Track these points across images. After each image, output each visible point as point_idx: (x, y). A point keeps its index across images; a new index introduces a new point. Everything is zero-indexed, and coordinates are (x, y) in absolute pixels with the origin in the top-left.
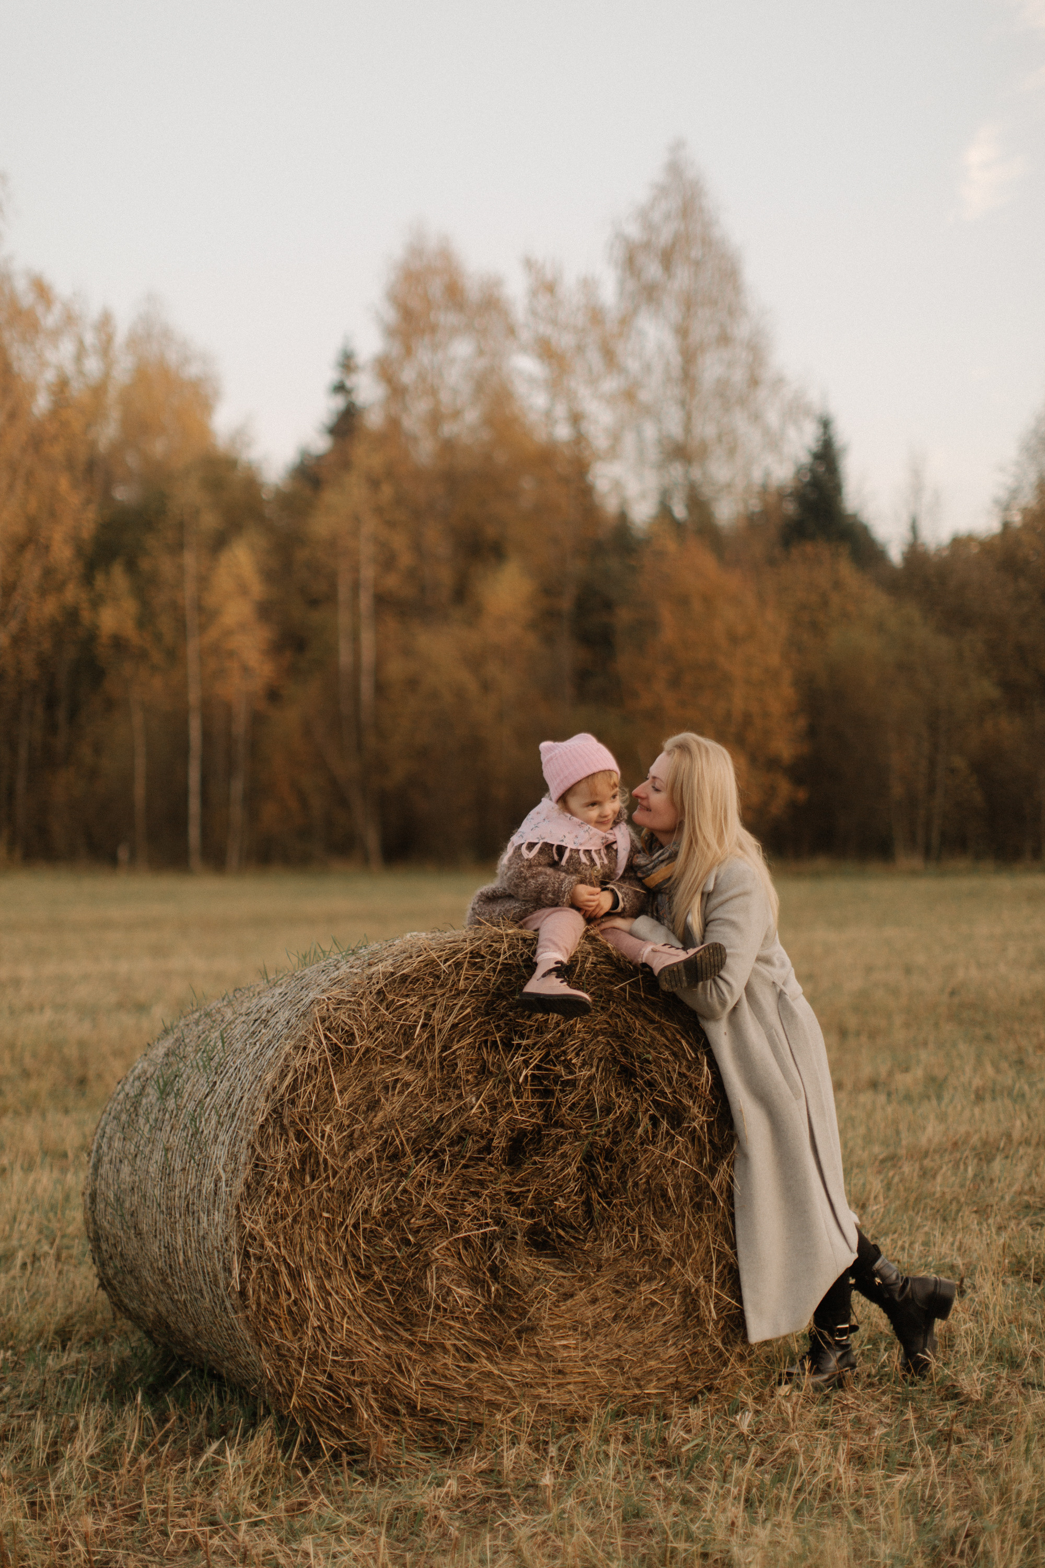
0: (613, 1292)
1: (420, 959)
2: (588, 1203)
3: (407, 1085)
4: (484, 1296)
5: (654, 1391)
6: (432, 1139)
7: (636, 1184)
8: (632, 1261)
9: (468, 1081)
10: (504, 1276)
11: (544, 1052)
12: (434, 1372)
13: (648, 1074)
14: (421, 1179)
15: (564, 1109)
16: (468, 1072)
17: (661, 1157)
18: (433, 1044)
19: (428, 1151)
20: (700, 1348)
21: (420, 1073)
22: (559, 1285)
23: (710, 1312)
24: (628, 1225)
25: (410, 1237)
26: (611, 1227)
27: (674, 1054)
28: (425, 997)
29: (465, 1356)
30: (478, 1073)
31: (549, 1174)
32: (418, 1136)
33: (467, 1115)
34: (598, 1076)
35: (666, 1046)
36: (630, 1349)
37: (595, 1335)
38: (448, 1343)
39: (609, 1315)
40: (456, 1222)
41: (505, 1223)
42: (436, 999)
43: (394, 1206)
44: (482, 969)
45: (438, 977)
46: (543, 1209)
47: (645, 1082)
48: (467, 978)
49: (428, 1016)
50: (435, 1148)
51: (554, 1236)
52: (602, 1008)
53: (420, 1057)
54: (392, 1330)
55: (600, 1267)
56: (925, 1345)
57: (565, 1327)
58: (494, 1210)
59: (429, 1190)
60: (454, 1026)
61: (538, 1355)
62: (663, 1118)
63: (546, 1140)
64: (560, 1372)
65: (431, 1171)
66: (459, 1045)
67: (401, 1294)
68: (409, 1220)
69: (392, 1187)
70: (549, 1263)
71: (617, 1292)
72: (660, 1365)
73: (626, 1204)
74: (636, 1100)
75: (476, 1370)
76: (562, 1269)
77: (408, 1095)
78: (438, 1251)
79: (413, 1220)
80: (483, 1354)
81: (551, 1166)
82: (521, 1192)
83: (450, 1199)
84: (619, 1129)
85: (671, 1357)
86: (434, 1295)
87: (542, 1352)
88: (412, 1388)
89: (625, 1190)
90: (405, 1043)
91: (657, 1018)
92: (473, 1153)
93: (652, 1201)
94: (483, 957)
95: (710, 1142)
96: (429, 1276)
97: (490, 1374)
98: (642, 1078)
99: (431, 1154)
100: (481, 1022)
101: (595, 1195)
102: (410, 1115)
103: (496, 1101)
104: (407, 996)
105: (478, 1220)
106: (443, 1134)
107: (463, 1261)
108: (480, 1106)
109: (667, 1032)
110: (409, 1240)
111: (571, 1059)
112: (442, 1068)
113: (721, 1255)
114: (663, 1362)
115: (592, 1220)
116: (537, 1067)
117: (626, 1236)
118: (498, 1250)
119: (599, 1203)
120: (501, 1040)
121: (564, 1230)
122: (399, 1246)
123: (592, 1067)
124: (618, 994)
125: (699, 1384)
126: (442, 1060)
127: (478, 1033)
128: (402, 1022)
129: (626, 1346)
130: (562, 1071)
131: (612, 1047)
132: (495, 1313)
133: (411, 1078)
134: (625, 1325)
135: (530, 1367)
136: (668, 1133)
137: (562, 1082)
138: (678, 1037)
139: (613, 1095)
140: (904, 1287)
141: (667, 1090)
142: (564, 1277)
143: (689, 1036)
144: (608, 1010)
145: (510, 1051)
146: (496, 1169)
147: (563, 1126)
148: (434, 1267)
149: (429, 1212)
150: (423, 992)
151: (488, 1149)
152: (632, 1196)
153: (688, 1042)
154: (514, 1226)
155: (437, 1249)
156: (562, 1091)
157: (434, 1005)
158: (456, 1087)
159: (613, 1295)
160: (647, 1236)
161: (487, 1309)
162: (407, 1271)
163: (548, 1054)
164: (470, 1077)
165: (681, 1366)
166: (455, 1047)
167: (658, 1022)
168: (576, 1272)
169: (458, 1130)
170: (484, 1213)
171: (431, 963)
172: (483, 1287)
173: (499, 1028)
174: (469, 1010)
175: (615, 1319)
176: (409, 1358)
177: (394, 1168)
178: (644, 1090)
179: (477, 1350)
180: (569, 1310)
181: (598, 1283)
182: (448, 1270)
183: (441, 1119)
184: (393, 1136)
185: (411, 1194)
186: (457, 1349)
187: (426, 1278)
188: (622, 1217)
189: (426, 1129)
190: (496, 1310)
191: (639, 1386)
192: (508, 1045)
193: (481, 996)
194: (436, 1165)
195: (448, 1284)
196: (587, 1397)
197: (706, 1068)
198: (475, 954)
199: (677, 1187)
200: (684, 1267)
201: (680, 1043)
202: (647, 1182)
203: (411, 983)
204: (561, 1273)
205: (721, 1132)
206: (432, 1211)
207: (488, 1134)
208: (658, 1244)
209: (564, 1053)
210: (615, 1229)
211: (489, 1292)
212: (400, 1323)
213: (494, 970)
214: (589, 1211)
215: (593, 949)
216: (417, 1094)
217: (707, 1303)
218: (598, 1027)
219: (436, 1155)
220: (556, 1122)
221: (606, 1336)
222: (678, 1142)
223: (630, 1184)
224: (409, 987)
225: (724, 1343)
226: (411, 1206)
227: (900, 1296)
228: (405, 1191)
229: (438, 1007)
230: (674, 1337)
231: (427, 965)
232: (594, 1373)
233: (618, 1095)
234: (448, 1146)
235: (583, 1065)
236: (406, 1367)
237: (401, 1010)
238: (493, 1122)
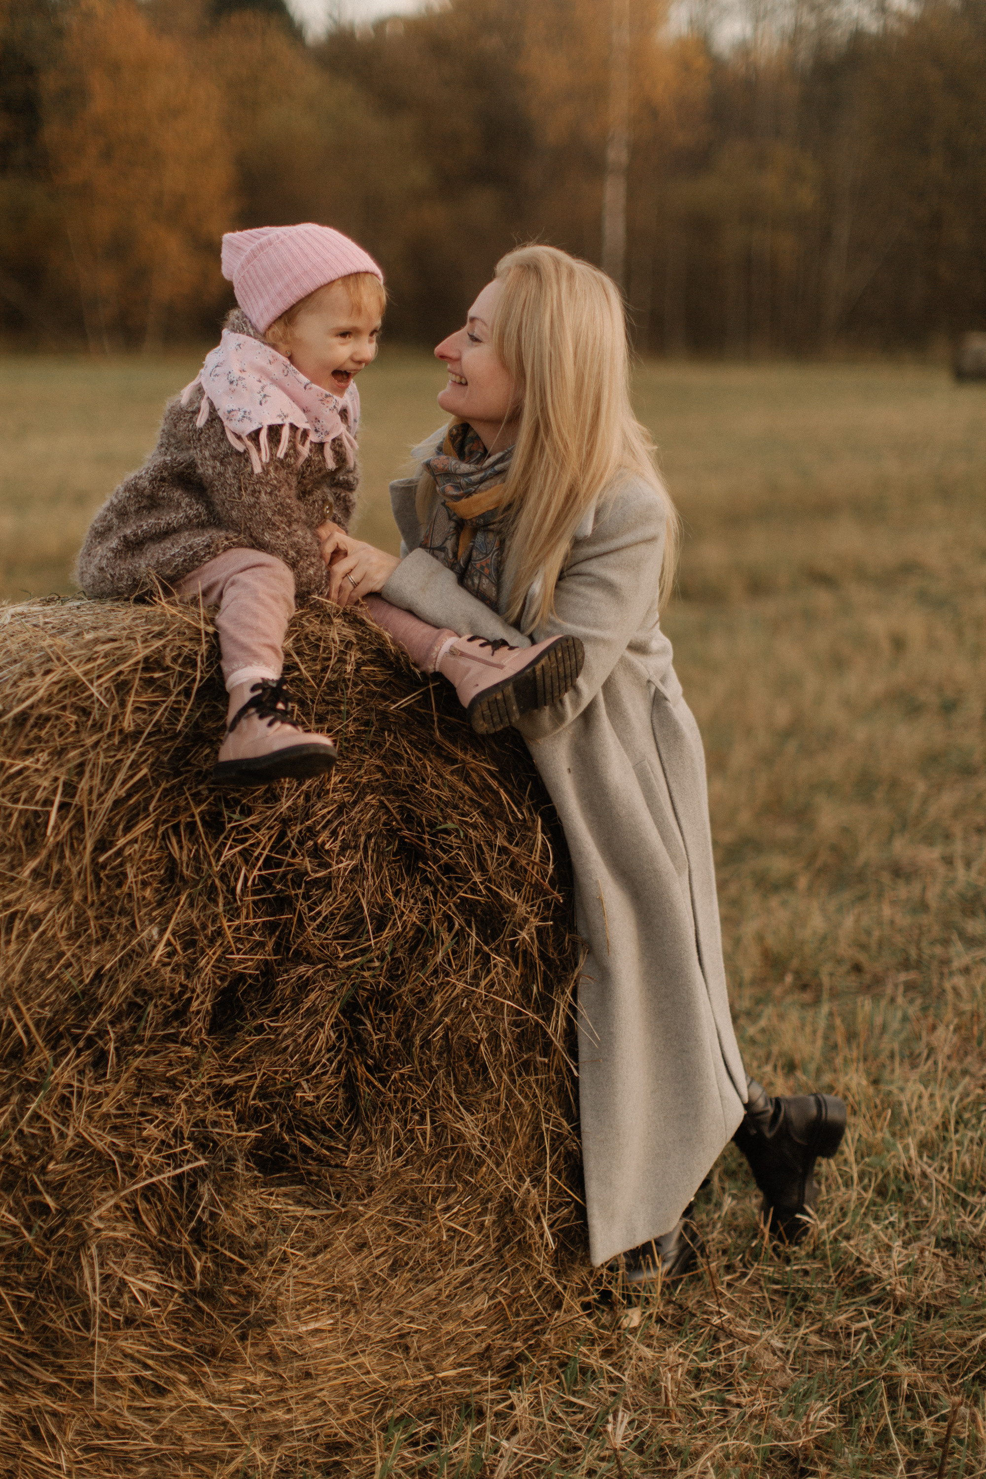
0: (389, 1226)
1: (50, 678)
2: (350, 1084)
3: (35, 921)
4: (180, 1278)
5: (452, 1373)
6: (83, 1015)
7: (426, 1043)
8: (420, 1171)
9: (144, 898)
10: (215, 1238)
11: (275, 832)
12: (97, 1426)
13: (445, 851)
14: (65, 1092)
15: (309, 929)
16: (145, 884)
17: (467, 994)
18: (81, 841)
19: (76, 1039)
20: (522, 1291)
21: (58, 896)
22: (306, 1232)
23: (542, 1236)
24: (414, 1110)
25: (49, 1200)
26: (387, 1121)
27: (485, 813)
28: (60, 753)
29: (151, 1386)
30: (162, 882)
31: (287, 1047)
32: (56, 1013)
33: (144, 962)
34: (369, 867)
35: (471, 800)
36: (416, 1314)
37: (363, 1302)
38: (121, 1375)
39: (382, 1266)
40: (130, 1156)
41: (216, 1144)
42: (82, 754)
43: (16, 1148)
44: (167, 692)
45: (85, 712)
46: (275, 1106)
47: (440, 867)
48: (137, 709)
49: (70, 789)
50: (89, 1032)
51: (294, 1150)
52: (372, 744)
53: (56, 868)
54: (19, 1370)
55: (370, 1189)
56: (802, 1200)
57: (317, 1301)
58: (195, 1125)
59: (80, 1110)
60: (117, 803)
61: (272, 1357)
62: (470, 927)
63: (280, 987)
64: (308, 1375)
65: (81, 1072)
66: (129, 837)
67: (33, 1303)
68: (44, 1167)
69: (13, 1113)
70: (285, 1195)
71: (396, 1225)
72: (462, 1329)
73: (410, 1078)
74: (426, 901)
75: (171, 1409)
76: (308, 1204)
77: (37, 940)
78: (100, 1218)
79: (51, 1166)
80: (183, 1378)
81: (292, 1034)
82: (236, 1082)
83: (116, 1116)
84: (399, 954)
85: (479, 1314)
86: (99, 1302)
87: (278, 1349)
88: (59, 1467)
89: (410, 1053)
90: (27, 844)
91: (460, 755)
92: (156, 1028)
93: (451, 1069)
94: (168, 668)
95: (543, 956)
96: (84, 1262)
97: (194, 1409)
98: (436, 860)
99: (81, 1044)
100: (165, 790)
101: (361, 1070)
102: (42, 976)
103: (193, 931)
104: (28, 752)
105: (170, 1147)
106: (101, 1005)
107: (143, 1223)
108: (169, 943)
109: (474, 775)
110: (48, 1206)
111: (324, 843)
112: (98, 881)
113: (558, 1138)
114: (465, 1322)
115: (357, 1114)
116: (269, 863)
117: (412, 1131)
118: (206, 1197)
119: (369, 1083)
120: (202, 819)
121: (310, 1135)
122: (28, 1219)
123: (356, 853)
124: (397, 717)
125: (518, 1344)
126: (97, 867)
127: (162, 813)
128: (20, 806)
129: (411, 1313)
130: (308, 864)
131: (388, 811)
132: (201, 1304)
133: (41, 906)
134: (407, 1275)
135: (259, 1379)
136: (478, 951)
137: (306, 882)
138: (494, 784)
139: (390, 894)
140: (775, 1116)
141: (477, 878)
142: (313, 1218)
143: (511, 781)
144: (380, 746)
145: (216, 839)
146: (195, 1047)
147: (309, 959)
148: (94, 1250)
149: (81, 1149)
150: (59, 742)
151: (181, 1015)
152: (421, 1063)
153: (507, 791)
154: (231, 1148)
155: (96, 1214)
156: (307, 897)
157: (82, 765)
158: (123, 912)
159: (390, 1231)
160: (445, 1126)
161: (186, 1301)
162: (44, 1261)
163: (282, 835)
164: (148, 893)
165: (493, 1323)
166: (121, 842)
167: (463, 761)
168: (333, 1208)
169: (130, 993)
170: (178, 1134)
171: (73, 686)
172: (178, 1262)
173: (198, 799)
174: (145, 771)
175: (395, 1268)
176: (54, 1414)
177: (13, 1077)
178: (439, 880)
179: (169, 1373)
180: (321, 1269)
181: (367, 1216)
182: (118, 1248)
183: (98, 976)
184: (10, 1023)
185: (46, 1121)
186: (137, 1380)
187: (80, 1267)
188: (404, 1102)
189: (71, 998)
190: (203, 1299)
191: (430, 1369)
192: (214, 824)
193: (165, 741)
194: (91, 1059)
195: (120, 1274)
196: (352, 1405)
197: (540, 836)
198: (151, 664)
199: (494, 1040)
200: (498, 1165)
201: (497, 794)
202: (445, 1037)
203: (33, 727)
204: (309, 1212)
205: (559, 941)
206: (85, 1144)
207: (182, 993)
208: (461, 1137)
209: (311, 832)
210: (395, 1124)
211: (190, 1269)
212: (31, 1355)
213: (187, 692)
214: (352, 1100)
215: (356, 636)
216: (54, 936)
217: (538, 1219)
218: (364, 780)
219: (90, 1042)
220: (297, 953)
221: (380, 1301)
222: (495, 966)
223: (417, 1041)
224: (32, 735)
225: (558, 1274)
226: (48, 1140)
227: (770, 1129)
228: (36, 1117)
229: (88, 769)
230: (483, 1280)
231: (61, 690)
232: (360, 1366)
233: (397, 894)
234: (112, 1023)
235: (343, 849)
236: (47, 1431)
237: (18, 781)
238: (191, 968)
